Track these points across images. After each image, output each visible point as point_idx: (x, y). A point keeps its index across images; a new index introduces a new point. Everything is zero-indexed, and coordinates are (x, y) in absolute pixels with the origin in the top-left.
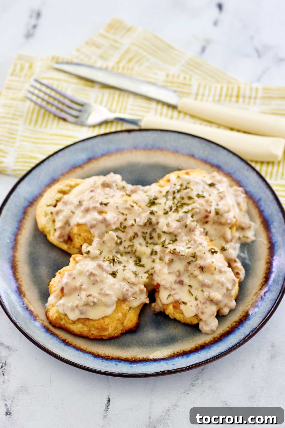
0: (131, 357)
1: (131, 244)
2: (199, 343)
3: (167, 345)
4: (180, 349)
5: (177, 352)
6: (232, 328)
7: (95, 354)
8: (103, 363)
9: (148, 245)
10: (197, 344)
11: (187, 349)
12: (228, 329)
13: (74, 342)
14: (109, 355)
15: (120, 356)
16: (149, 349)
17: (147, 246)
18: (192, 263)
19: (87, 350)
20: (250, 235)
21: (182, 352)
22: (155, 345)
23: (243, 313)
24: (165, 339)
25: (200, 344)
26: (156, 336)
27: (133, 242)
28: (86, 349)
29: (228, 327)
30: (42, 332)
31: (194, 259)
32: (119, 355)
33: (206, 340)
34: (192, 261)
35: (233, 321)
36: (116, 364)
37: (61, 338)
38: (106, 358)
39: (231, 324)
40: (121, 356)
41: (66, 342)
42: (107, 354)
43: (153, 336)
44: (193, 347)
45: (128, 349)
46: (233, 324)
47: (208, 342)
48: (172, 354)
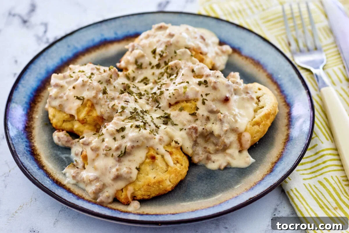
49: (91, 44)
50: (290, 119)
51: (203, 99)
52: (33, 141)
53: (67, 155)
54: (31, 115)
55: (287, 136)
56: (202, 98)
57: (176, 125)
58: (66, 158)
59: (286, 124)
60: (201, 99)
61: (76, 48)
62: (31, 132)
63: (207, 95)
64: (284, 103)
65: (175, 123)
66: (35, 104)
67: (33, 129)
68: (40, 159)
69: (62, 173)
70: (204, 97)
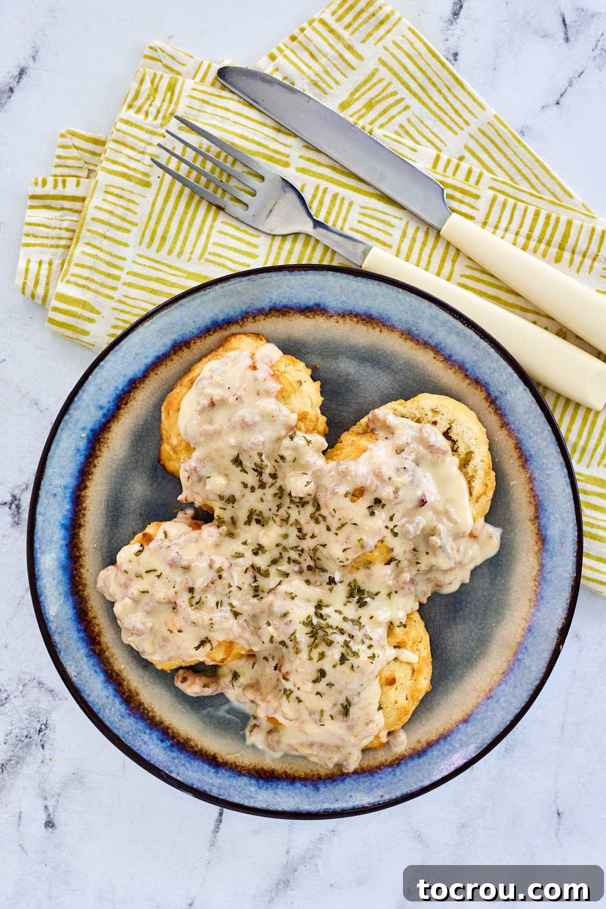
0: (108, 439)
1: (292, 520)
2: (87, 557)
3: (107, 506)
4: (90, 523)
5: (84, 515)
6: (89, 622)
7: (139, 383)
8: (112, 389)
9: (279, 549)
10: (86, 553)
11: (85, 534)
12: (91, 615)
13: (178, 360)
14: (129, 405)
15: (118, 422)
16: (114, 473)
17: (277, 545)
18: (190, 595)
19: (152, 374)
20: (256, 738)
21: (82, 523)
22: (118, 486)
23: (110, 653)
24: (122, 508)
25: (83, 558)
26: (134, 496)
27: (291, 525)
28: (156, 374)
29: (95, 618)
30: (217, 315)
31: (194, 601)
32: (121, 422)
33: (88, 571)
34: (193, 597)
35: (103, 630)
36: (101, 408)
37: (195, 343)
38: (124, 398)
39: (98, 625)
40: (119, 424)
41: (182, 347)
42: (132, 403)
43: (136, 491)
44: (84, 544)
45: (129, 441)
46: (97, 628)
47: (81, 573)
48: (84, 505)
49: (80, 459)
50: (500, 412)
51: (392, 531)
52: (158, 719)
53: (226, 707)
54: (113, 670)
55: (518, 450)
56: (389, 531)
57: (377, 594)
58: (229, 712)
59: (500, 424)
60: (388, 533)
61: (66, 487)
62: (141, 704)
63: (391, 519)
64: (468, 381)
65: (374, 593)
66: (99, 643)
67: (137, 694)
68: (197, 745)
69: (248, 746)
70: (391, 525)
